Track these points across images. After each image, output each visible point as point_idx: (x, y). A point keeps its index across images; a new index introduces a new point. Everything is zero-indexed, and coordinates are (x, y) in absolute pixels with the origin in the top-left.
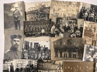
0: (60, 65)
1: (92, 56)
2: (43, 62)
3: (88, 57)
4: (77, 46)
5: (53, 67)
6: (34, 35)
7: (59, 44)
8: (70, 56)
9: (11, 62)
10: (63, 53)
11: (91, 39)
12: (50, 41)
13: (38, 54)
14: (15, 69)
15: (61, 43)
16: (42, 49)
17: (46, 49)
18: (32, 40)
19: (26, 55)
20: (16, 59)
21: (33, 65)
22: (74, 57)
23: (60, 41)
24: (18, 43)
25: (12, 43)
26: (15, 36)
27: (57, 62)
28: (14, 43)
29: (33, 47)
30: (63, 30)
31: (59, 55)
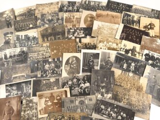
0: (47, 47)
1: (73, 35)
2: (32, 47)
3: (70, 37)
4: (60, 30)
5: (41, 49)
6: (24, 30)
7: (45, 32)
8: (55, 39)
9: (5, 52)
10: (49, 38)
11: (71, 24)
12: (37, 31)
13: (28, 42)
14: (8, 56)
15: (47, 31)
16: (31, 38)
17: (34, 38)
18: (22, 34)
19: (18, 45)
20: (8, 48)
21: (24, 51)
22: (58, 39)
23: (46, 29)
24: (11, 38)
25: (5, 39)
26: (8, 33)
27: (45, 45)
28: (7, 38)
29: (23, 38)
30: (48, 22)
31: (46, 39)
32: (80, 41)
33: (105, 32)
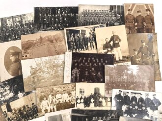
32: (9, 109)
33: (45, 75)
